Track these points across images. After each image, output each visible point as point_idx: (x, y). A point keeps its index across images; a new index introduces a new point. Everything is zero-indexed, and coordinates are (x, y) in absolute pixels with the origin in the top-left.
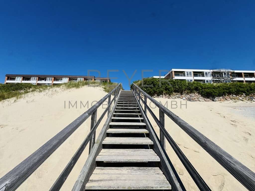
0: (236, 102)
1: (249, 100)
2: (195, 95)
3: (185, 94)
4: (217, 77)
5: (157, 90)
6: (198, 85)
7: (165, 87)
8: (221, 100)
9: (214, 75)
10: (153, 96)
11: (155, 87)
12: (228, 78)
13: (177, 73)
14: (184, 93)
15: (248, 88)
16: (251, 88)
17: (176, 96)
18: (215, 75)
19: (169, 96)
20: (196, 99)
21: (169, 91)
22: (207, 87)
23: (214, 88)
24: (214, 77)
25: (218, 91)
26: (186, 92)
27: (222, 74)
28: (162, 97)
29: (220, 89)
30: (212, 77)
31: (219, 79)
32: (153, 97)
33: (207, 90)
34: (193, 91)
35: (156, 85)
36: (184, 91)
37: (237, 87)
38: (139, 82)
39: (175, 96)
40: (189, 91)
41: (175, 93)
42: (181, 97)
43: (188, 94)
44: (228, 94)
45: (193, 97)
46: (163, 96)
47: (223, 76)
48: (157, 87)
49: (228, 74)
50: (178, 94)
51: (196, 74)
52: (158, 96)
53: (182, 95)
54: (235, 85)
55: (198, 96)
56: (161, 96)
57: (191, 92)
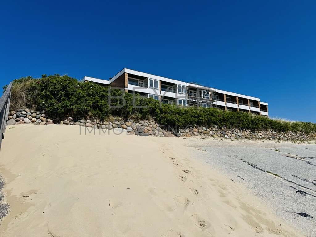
0: (204, 139)
1: (220, 136)
2: (149, 124)
3: (132, 121)
4: (194, 96)
5: (74, 107)
6: (155, 106)
7: (94, 101)
8: (187, 135)
9: (189, 92)
10: (63, 120)
11: (69, 98)
12: (207, 100)
13: (134, 79)
14: (131, 119)
15: (221, 118)
16: (224, 118)
17: (116, 122)
18: (191, 92)
19: (101, 123)
20: (151, 132)
21: (101, 110)
22: (168, 111)
23: (179, 114)
24: (190, 95)
25: (183, 119)
26: (135, 117)
27: (200, 92)
28: (85, 123)
29: (187, 116)
30: (187, 95)
31: (196, 100)
32: (62, 122)
33: (168, 116)
34: (147, 116)
35: (72, 95)
36: (132, 113)
37: (209, 114)
38: (28, 83)
39: (112, 122)
40: (140, 116)
41: (113, 118)
42: (125, 126)
43: (138, 120)
44: (197, 125)
45: (146, 126)
46: (88, 121)
47: (201, 97)
48: (74, 101)
49: (208, 93)
50: (119, 118)
51: (165, 86)
52: (75, 122)
53: (127, 121)
54: (207, 111)
55: (155, 126)
56: (83, 121)
57: (144, 118)
